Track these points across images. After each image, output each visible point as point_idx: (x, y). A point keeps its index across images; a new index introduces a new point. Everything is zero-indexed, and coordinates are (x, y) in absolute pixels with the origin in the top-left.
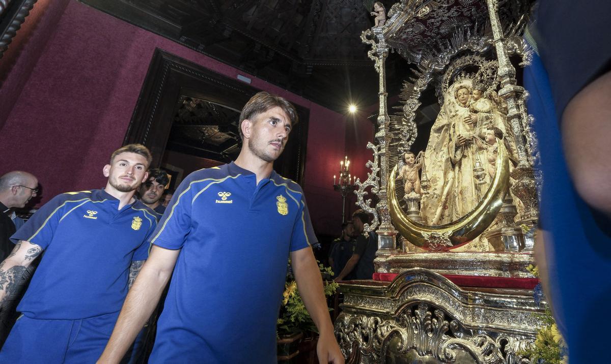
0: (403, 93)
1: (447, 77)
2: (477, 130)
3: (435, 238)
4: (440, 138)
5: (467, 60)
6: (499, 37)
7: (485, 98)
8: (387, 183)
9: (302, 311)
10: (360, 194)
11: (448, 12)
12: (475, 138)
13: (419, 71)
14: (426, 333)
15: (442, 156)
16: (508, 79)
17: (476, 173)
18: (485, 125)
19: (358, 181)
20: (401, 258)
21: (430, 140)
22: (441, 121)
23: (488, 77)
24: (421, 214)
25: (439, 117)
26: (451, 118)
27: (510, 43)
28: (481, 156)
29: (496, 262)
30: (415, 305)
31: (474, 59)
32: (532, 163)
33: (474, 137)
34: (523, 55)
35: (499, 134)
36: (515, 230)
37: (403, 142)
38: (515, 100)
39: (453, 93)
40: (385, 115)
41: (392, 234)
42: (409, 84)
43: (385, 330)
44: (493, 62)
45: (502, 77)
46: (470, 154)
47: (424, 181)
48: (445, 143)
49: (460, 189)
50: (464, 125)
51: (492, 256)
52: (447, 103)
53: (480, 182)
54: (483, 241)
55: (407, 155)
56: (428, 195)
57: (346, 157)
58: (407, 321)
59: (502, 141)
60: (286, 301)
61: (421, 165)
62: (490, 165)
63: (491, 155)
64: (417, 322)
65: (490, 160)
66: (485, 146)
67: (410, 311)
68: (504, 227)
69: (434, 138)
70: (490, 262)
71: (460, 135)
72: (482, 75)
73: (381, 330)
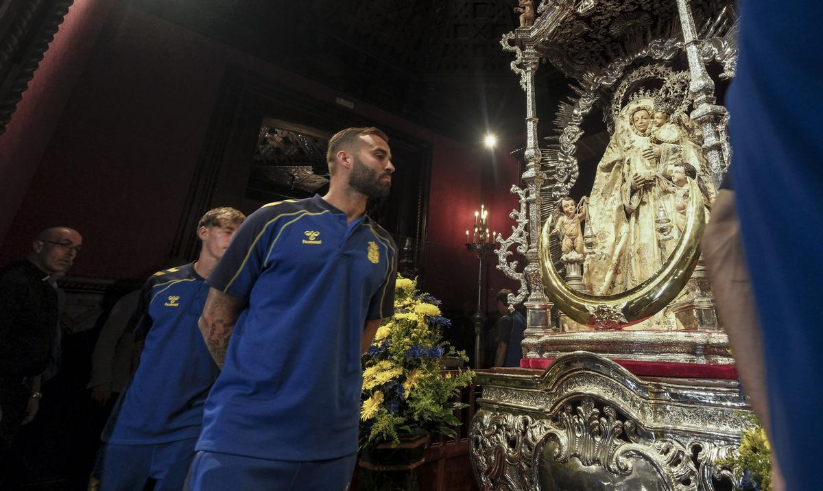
0: (559, 119)
1: (619, 95)
2: (661, 167)
3: (603, 312)
4: (610, 178)
5: (648, 71)
6: (691, 39)
7: (672, 123)
8: (538, 239)
9: (429, 407)
10: (502, 254)
11: (620, 5)
12: (658, 178)
13: (581, 88)
14: (593, 436)
15: (612, 203)
16: (704, 96)
17: (659, 226)
18: (672, 159)
19: (499, 237)
20: (558, 338)
21: (596, 181)
22: (610, 156)
23: (676, 94)
24: (585, 281)
25: (608, 150)
26: (624, 151)
27: (708, 46)
28: (666, 202)
29: (685, 343)
30: (576, 401)
31: (656, 70)
33: (656, 176)
34: (725, 63)
35: (691, 172)
37: (560, 185)
38: (713, 125)
39: (627, 118)
40: (535, 148)
41: (545, 308)
42: (567, 105)
43: (537, 432)
44: (683, 74)
45: (695, 94)
46: (651, 200)
47: (588, 237)
48: (616, 186)
49: (637, 247)
50: (642, 161)
51: (681, 336)
52: (620, 132)
53: (665, 237)
54: (669, 317)
55: (565, 202)
56: (593, 256)
57: (483, 207)
58: (566, 421)
59: (695, 181)
60: (407, 393)
61: (584, 215)
62: (679, 214)
63: (680, 201)
64: (580, 422)
65: (679, 207)
66: (671, 188)
67: (570, 408)
68: (698, 297)
69: (601, 178)
70: (677, 343)
71: (637, 174)
72: (667, 92)
73: (532, 432)
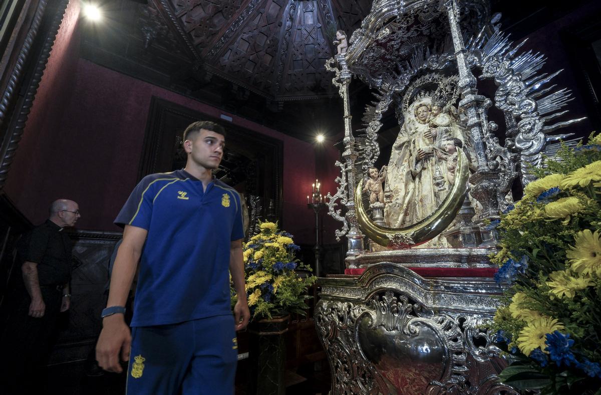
0: (366, 117)
1: (407, 97)
2: (437, 143)
3: (398, 238)
4: (401, 154)
6: (460, 49)
7: (445, 113)
8: (354, 195)
10: (331, 205)
11: (408, 32)
12: (435, 149)
13: (380, 94)
14: (393, 313)
15: (403, 170)
17: (436, 181)
18: (445, 137)
19: (329, 195)
20: (369, 255)
21: (391, 157)
22: (401, 138)
23: (447, 93)
24: (385, 220)
25: (400, 135)
26: (411, 135)
27: (471, 57)
28: (441, 166)
29: (454, 255)
30: (381, 293)
31: (433, 77)
32: (491, 167)
34: (483, 68)
35: (458, 143)
36: (473, 228)
37: (367, 161)
38: (475, 109)
39: (413, 112)
40: (350, 136)
41: (360, 238)
42: (371, 107)
43: (357, 312)
44: (454, 78)
45: (462, 89)
46: (430, 166)
47: (387, 192)
48: (406, 158)
49: (420, 197)
50: (424, 140)
51: (451, 251)
52: (408, 122)
53: (440, 189)
55: (371, 170)
56: (390, 204)
57: (317, 180)
58: (376, 305)
59: (462, 149)
60: (275, 290)
61: (385, 178)
62: (449, 173)
63: (451, 164)
64: (384, 305)
65: (450, 168)
66: (444, 156)
67: (377, 297)
68: (463, 226)
69: (395, 154)
71: (420, 149)
72: (441, 92)
73: (354, 312)
